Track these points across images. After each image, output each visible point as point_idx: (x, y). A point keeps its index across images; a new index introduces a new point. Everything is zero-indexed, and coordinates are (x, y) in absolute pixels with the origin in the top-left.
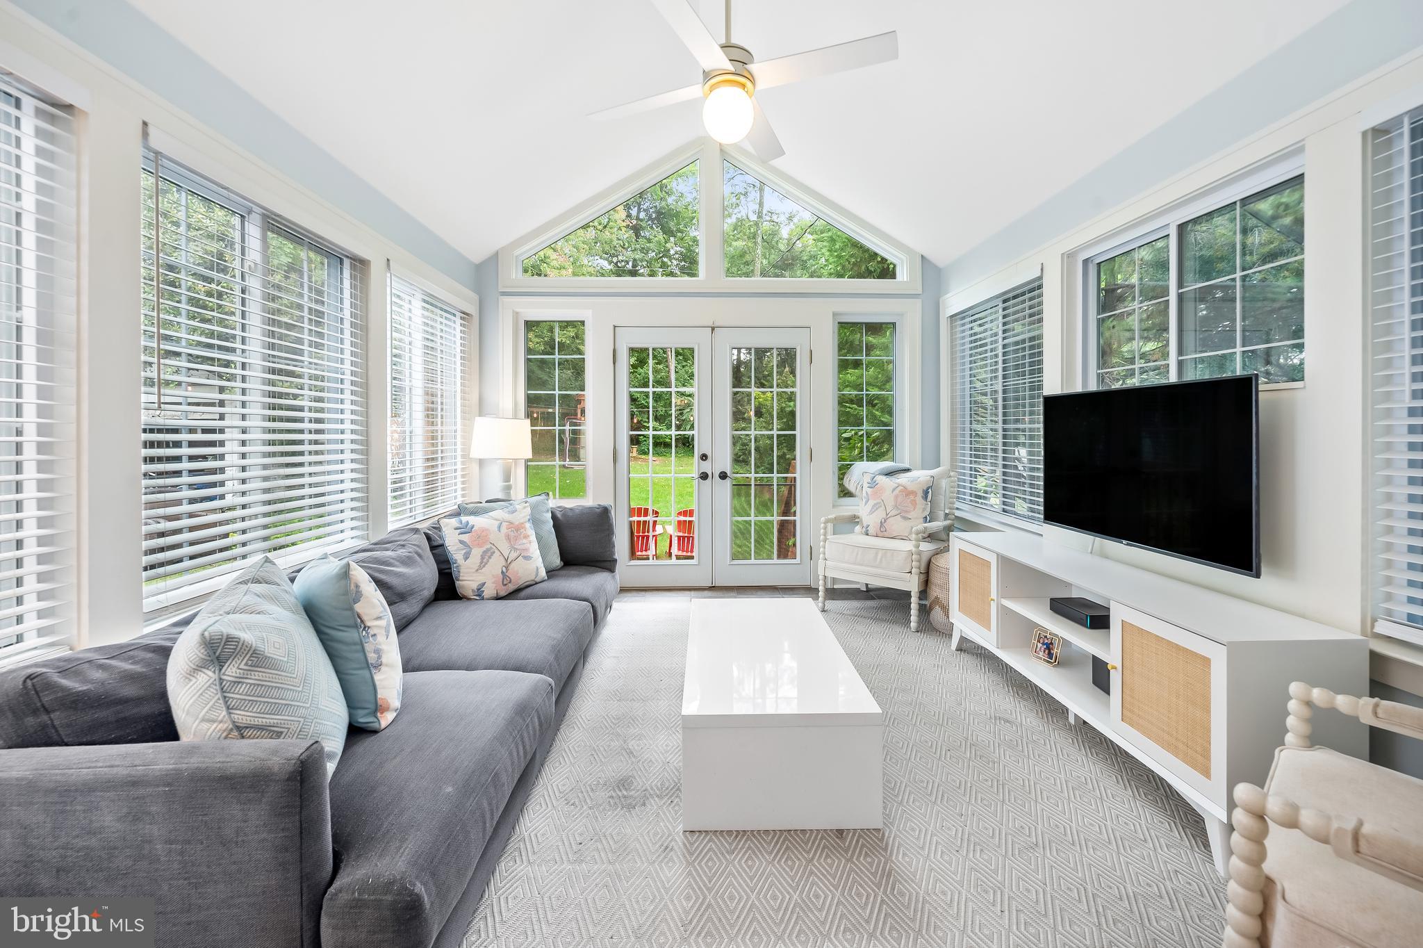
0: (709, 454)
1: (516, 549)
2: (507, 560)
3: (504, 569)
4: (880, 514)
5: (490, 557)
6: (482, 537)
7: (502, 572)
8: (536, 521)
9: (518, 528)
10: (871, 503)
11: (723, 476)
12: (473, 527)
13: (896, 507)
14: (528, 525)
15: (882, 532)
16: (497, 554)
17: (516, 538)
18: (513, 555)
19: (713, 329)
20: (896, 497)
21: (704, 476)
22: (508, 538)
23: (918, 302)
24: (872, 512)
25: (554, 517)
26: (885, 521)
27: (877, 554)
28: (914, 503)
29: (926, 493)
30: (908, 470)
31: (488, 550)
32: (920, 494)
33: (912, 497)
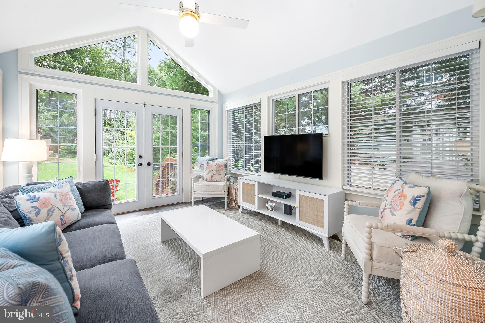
0: (143, 156)
1: (67, 206)
2: (63, 212)
3: (62, 217)
4: (211, 174)
5: (53, 212)
6: (46, 202)
7: (61, 219)
8: (72, 191)
9: (66, 195)
10: (208, 170)
11: (149, 164)
12: (39, 198)
13: (216, 171)
14: (70, 193)
15: (212, 179)
16: (57, 209)
17: (66, 201)
18: (66, 209)
19: (145, 105)
20: (216, 168)
21: (140, 165)
22: (61, 201)
23: (217, 105)
24: (208, 173)
25: (78, 188)
26: (213, 176)
27: (213, 187)
28: (222, 169)
29: (225, 166)
30: (217, 159)
31: (51, 209)
32: (224, 166)
33: (221, 167)
